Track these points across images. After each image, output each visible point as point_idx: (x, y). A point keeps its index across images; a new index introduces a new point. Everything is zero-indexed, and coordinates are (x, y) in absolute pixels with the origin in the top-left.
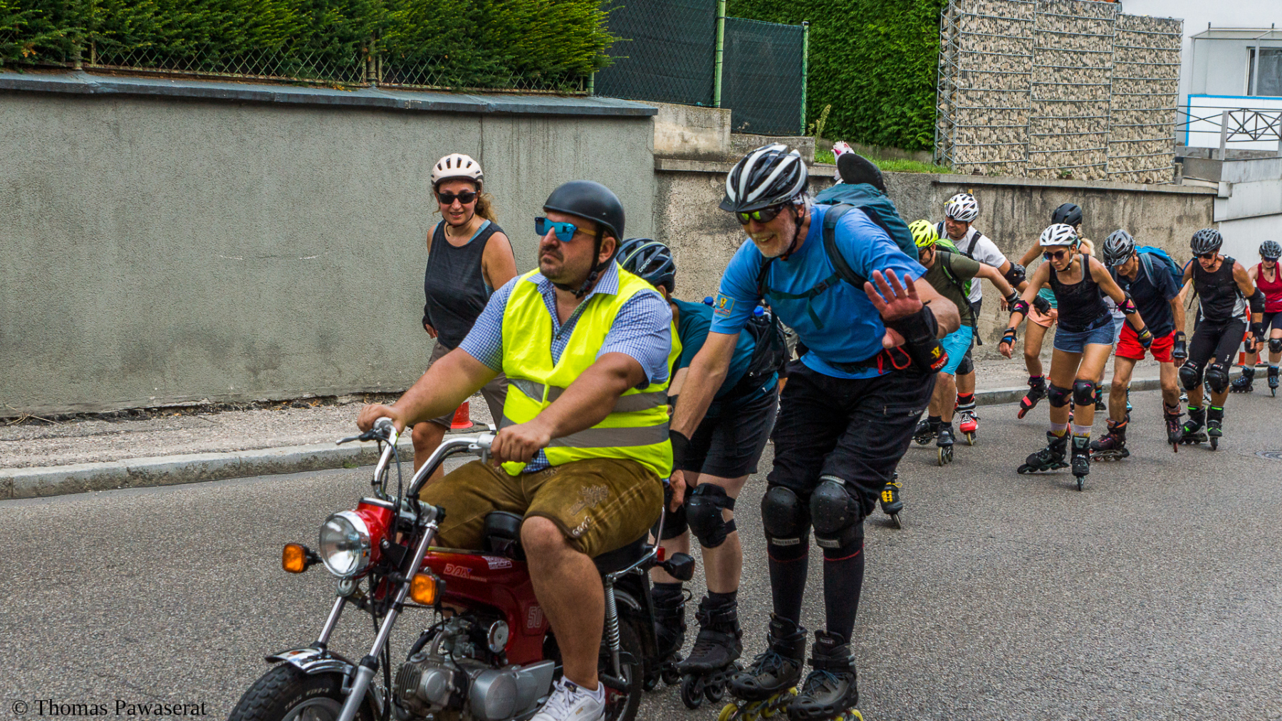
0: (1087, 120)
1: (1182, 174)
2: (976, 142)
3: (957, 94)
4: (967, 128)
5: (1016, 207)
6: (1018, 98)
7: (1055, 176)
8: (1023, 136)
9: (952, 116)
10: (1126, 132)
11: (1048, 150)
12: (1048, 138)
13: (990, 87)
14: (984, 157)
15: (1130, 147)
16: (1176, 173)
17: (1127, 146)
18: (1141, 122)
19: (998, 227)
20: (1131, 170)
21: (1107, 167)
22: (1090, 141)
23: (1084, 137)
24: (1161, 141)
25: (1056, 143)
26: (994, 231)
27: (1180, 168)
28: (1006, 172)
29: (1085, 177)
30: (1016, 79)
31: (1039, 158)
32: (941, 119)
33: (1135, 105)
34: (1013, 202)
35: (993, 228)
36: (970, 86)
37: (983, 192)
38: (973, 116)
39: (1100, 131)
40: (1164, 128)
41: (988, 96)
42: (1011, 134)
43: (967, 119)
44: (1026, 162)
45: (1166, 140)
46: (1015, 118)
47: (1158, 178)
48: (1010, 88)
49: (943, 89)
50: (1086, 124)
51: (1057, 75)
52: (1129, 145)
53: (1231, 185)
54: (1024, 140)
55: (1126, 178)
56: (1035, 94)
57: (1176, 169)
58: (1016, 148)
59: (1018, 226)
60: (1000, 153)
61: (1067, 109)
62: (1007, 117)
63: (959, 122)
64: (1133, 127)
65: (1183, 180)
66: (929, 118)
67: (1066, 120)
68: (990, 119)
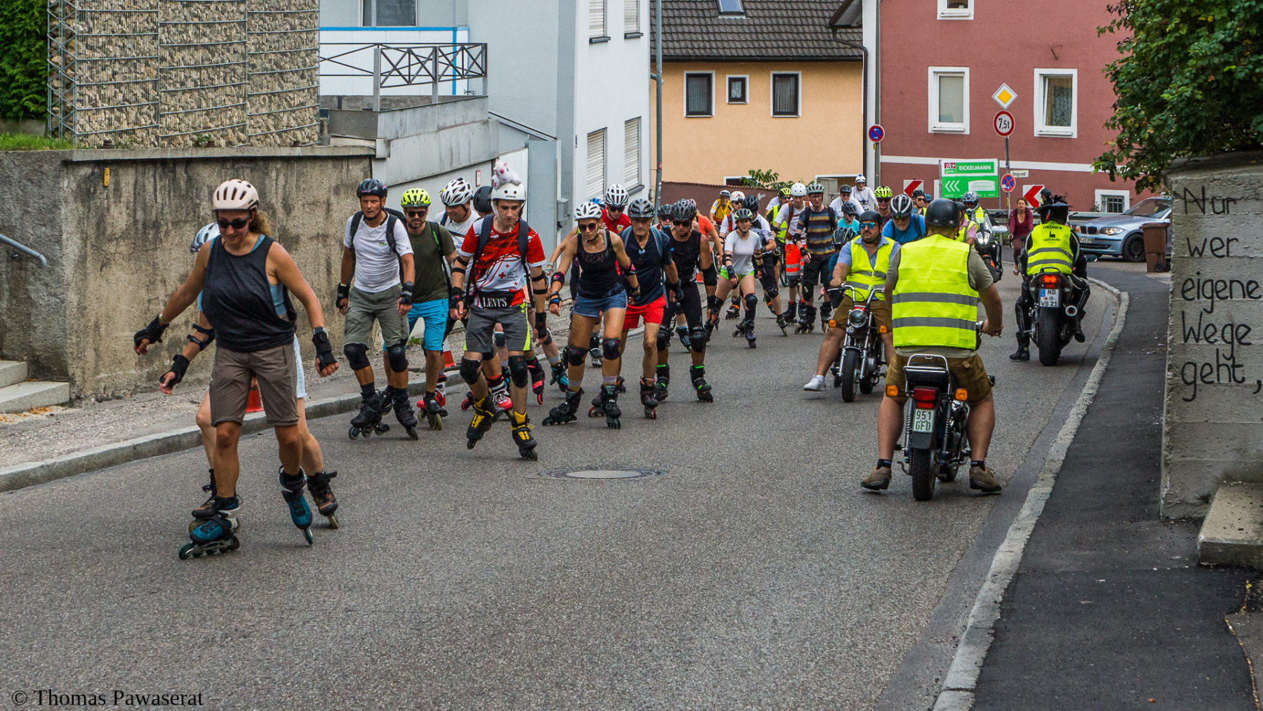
0: (222, 69)
1: (329, 132)
2: (100, 104)
3: (75, 42)
4: (89, 87)
5: (158, 188)
6: (145, 44)
7: (191, 143)
8: (153, 93)
9: (69, 71)
10: (265, 82)
11: (181, 110)
12: (180, 93)
13: (113, 32)
14: (110, 124)
15: (271, 101)
16: (322, 131)
17: (267, 99)
18: (281, 68)
19: (140, 215)
20: (273, 130)
21: (248, 128)
22: (227, 95)
23: (220, 89)
24: (303, 90)
25: (189, 100)
26: (136, 221)
27: (326, 124)
28: (136, 141)
29: (223, 142)
30: (141, 19)
31: (170, 120)
32: (55, 76)
33: (273, 46)
34: (155, 182)
35: (135, 217)
36: (90, 30)
37: (121, 171)
38: (94, 70)
39: (237, 82)
40: (306, 74)
41: (110, 42)
42: (138, 91)
43: (88, 74)
44: (157, 127)
45: (309, 89)
46: (143, 70)
47: (303, 138)
48: (134, 31)
49: (55, 36)
50: (222, 74)
51: (186, 12)
52: (270, 98)
53: (388, 143)
54: (154, 99)
55: (268, 140)
56: (164, 38)
57: (322, 126)
58: (145, 109)
59: (162, 212)
60: (127, 119)
61: (199, 55)
62: (132, 69)
63: (79, 80)
64: (272, 75)
65: (332, 140)
66: (38, 77)
67: (198, 69)
68: (115, 73)
